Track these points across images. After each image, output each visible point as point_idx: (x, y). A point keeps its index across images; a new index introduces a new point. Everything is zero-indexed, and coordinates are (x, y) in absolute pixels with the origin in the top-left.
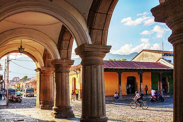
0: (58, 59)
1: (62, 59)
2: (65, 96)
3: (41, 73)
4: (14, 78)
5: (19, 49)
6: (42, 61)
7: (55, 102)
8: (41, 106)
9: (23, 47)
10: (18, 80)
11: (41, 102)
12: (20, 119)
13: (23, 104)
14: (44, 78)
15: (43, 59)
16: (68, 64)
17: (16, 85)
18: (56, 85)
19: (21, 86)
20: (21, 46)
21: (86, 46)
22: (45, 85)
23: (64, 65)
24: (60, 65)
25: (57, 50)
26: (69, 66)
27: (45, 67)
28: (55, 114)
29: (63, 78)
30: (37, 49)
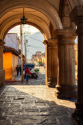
0: (60, 29)
1: (65, 28)
2: (68, 73)
3: (48, 46)
4: (37, 52)
5: (22, 20)
6: (49, 32)
7: (58, 79)
8: (49, 84)
9: (26, 18)
10: (40, 55)
11: (49, 79)
12: (21, 98)
13: (38, 81)
14: (52, 51)
15: (49, 30)
16: (72, 34)
17: (38, 60)
18: (59, 60)
19: (42, 61)
20: (24, 16)
21: (78, 9)
22: (53, 60)
23: (67, 35)
24: (62, 36)
25: (58, 18)
26: (73, 36)
27: (52, 39)
28: (57, 93)
29: (67, 52)
30: (43, 19)
